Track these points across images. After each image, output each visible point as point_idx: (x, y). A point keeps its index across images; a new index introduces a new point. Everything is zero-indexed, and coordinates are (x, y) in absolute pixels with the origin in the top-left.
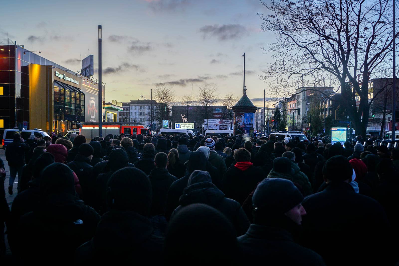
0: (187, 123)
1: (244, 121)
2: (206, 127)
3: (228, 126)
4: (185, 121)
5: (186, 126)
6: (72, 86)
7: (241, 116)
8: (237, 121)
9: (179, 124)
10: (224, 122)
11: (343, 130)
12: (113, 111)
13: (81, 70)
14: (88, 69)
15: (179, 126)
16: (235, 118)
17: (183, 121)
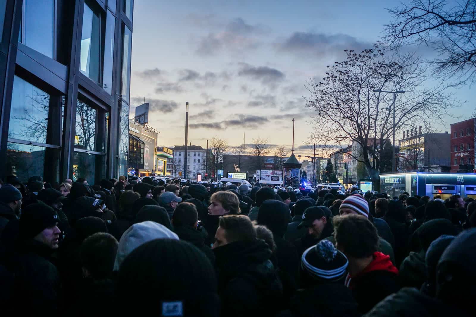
0: (239, 173)
1: (291, 175)
2: (259, 178)
3: (279, 177)
4: (237, 170)
5: (238, 175)
6: (134, 136)
7: (289, 171)
8: (286, 174)
9: (232, 174)
10: (276, 174)
11: (369, 184)
12: (163, 158)
13: (134, 117)
14: (143, 117)
15: (232, 176)
16: (285, 172)
17: (236, 171)
